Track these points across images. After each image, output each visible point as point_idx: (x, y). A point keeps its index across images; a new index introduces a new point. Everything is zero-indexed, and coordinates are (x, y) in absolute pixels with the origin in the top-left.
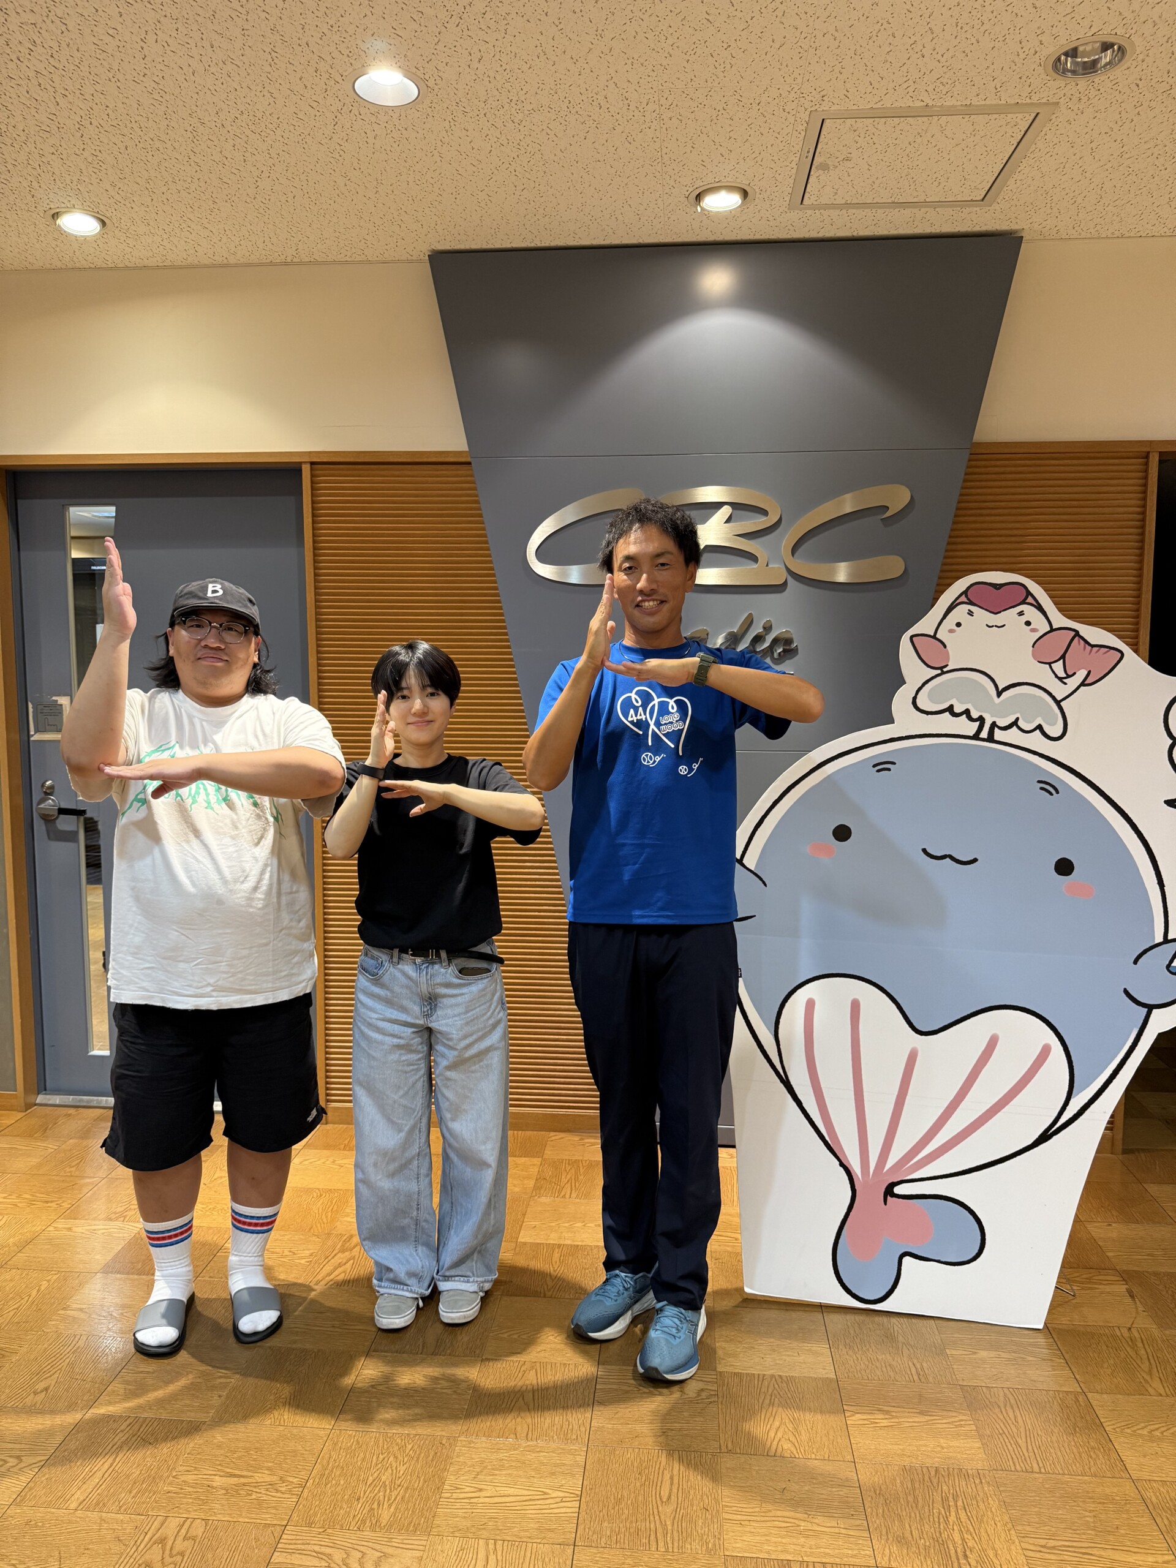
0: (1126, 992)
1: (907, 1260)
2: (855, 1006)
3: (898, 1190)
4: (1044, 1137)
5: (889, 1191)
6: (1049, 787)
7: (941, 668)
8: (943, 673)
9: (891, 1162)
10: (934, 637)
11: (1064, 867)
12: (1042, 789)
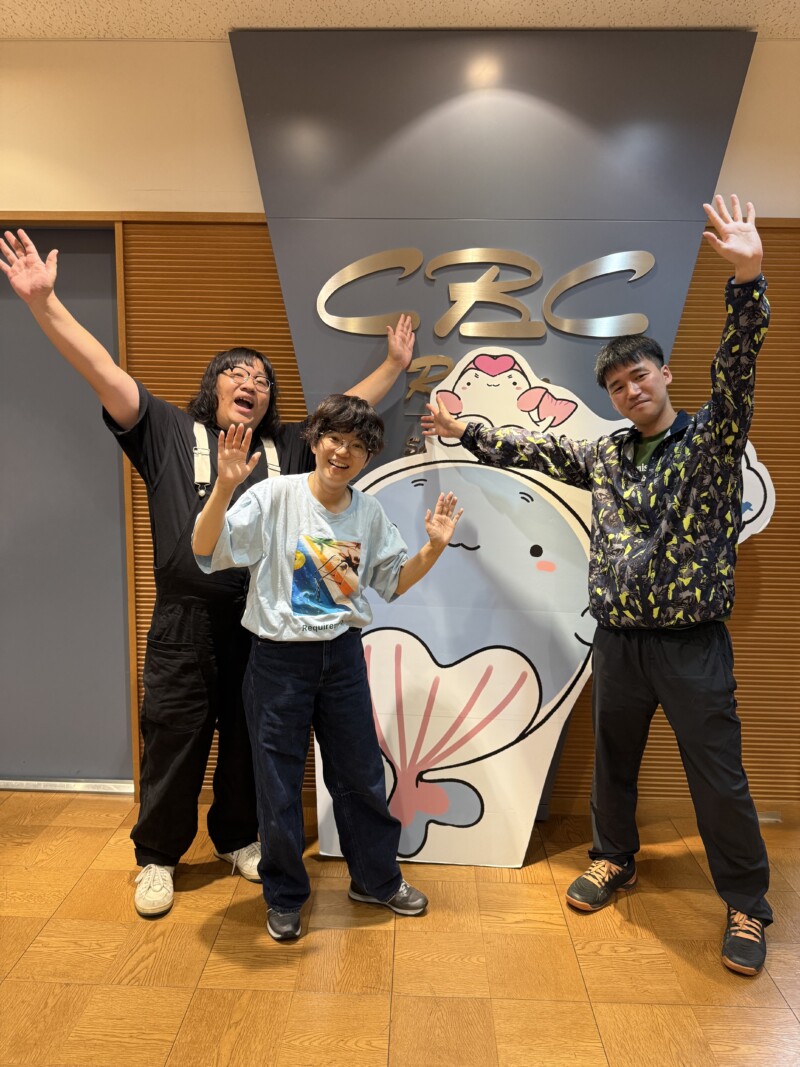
0: (576, 635)
1: (431, 825)
2: (398, 650)
3: (425, 777)
4: (523, 736)
5: (420, 778)
6: (527, 497)
7: (457, 414)
8: (458, 418)
9: (421, 757)
10: (453, 392)
11: (536, 551)
12: (523, 498)
